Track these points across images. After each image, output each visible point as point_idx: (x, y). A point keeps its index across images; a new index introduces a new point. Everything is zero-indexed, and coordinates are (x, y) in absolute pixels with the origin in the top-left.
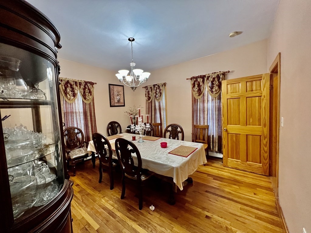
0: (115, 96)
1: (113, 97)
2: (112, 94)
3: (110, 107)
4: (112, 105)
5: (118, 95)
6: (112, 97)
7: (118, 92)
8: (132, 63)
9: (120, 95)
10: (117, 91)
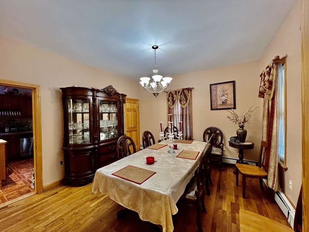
0: (218, 97)
1: (216, 98)
2: (213, 95)
3: (211, 110)
4: (213, 108)
5: (223, 95)
6: (214, 98)
7: (224, 92)
8: (154, 70)
9: (227, 94)
10: (221, 90)
